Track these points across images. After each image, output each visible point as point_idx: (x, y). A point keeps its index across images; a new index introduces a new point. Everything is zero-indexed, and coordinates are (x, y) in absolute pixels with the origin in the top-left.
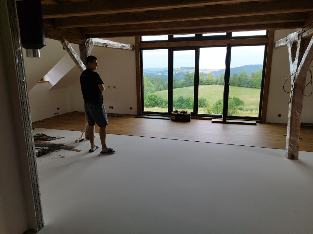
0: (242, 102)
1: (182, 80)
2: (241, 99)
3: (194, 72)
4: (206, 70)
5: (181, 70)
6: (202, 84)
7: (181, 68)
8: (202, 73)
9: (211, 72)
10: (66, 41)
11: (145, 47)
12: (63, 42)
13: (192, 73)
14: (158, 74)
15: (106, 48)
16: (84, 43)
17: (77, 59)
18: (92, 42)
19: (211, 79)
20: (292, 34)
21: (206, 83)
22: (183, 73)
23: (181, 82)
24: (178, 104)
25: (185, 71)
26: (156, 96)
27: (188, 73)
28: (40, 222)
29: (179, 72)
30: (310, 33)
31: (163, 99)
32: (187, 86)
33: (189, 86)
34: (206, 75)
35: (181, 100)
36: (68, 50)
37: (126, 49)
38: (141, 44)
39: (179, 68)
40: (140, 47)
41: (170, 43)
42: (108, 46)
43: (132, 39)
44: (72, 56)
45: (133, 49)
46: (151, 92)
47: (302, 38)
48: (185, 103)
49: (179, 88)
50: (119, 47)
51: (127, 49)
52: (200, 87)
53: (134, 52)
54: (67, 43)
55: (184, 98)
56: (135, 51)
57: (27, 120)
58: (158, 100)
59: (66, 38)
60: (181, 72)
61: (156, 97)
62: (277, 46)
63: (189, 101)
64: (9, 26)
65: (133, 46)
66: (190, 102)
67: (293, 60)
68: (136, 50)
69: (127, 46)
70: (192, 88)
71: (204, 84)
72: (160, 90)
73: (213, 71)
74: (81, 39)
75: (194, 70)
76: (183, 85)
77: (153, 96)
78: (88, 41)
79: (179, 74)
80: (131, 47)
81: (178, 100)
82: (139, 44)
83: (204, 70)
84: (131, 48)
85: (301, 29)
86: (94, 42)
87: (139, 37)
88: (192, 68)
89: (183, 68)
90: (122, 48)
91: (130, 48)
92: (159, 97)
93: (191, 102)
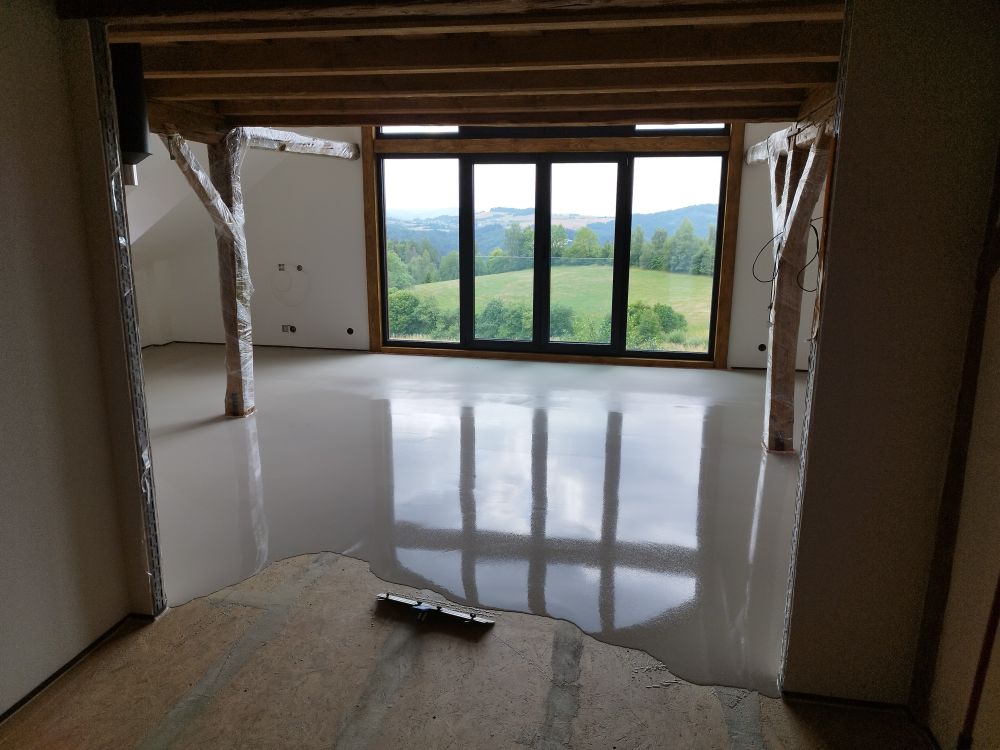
0: (681, 318)
1: (499, 250)
2: (677, 309)
3: (532, 222)
4: (572, 217)
5: (495, 216)
6: (560, 264)
7: (492, 210)
8: (560, 226)
9: (588, 225)
10: (177, 136)
11: (391, 151)
12: (170, 138)
13: (529, 228)
14: (420, 229)
15: (283, 153)
16: (222, 141)
17: (206, 187)
18: (244, 137)
19: (587, 249)
20: (778, 133)
21: (573, 260)
22: (500, 226)
23: (495, 255)
24: (485, 324)
25: (506, 221)
26: (416, 300)
27: (515, 226)
28: (159, 597)
29: (489, 222)
30: (809, 138)
31: (438, 310)
32: (514, 270)
33: (520, 269)
34: (571, 234)
35: (496, 313)
36: (182, 161)
37: (337, 155)
38: (379, 143)
39: (487, 210)
40: (377, 151)
41: (464, 141)
42: (287, 149)
43: (356, 131)
44: (192, 177)
45: (356, 157)
46: (399, 288)
47: (796, 148)
48: (508, 322)
49: (489, 273)
50: (317, 151)
51: (338, 157)
52: (557, 274)
53: (360, 162)
54: (180, 140)
55: (505, 306)
56: (360, 160)
57: (133, 340)
58: (420, 312)
59: (177, 126)
60: (493, 223)
61: (416, 303)
62: (749, 161)
63: (519, 317)
64: (98, 116)
65: (356, 146)
66: (523, 321)
67: (779, 201)
68: (364, 159)
69: (341, 149)
70: (528, 276)
71: (568, 264)
72: (428, 281)
73: (595, 221)
74: (217, 129)
75: (532, 217)
76: (500, 267)
77: (406, 299)
78: (235, 135)
79: (488, 229)
80: (349, 149)
81: (486, 312)
82: (374, 142)
83: (565, 218)
84: (351, 154)
85: (794, 124)
86: (249, 138)
87: (374, 128)
88: (525, 212)
89: (500, 209)
90: (324, 152)
91: (347, 153)
92: (425, 305)
93: (528, 318)
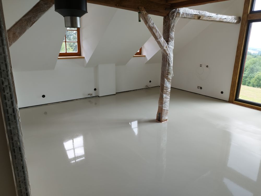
10: (144, 12)
11: (256, 19)
12: (140, 13)
15: (199, 20)
16: (168, 15)
18: (179, 13)
36: (146, 22)
37: (228, 21)
38: (250, 15)
40: (248, 19)
42: (201, 18)
45: (238, 22)
50: (218, 20)
54: (146, 14)
56: (240, 24)
59: (145, 8)
65: (240, 18)
68: (242, 23)
69: (230, 18)
74: (165, 10)
78: (174, 12)
80: (235, 19)
82: (248, 15)
84: (236, 21)
86: (181, 13)
90: (222, 20)
